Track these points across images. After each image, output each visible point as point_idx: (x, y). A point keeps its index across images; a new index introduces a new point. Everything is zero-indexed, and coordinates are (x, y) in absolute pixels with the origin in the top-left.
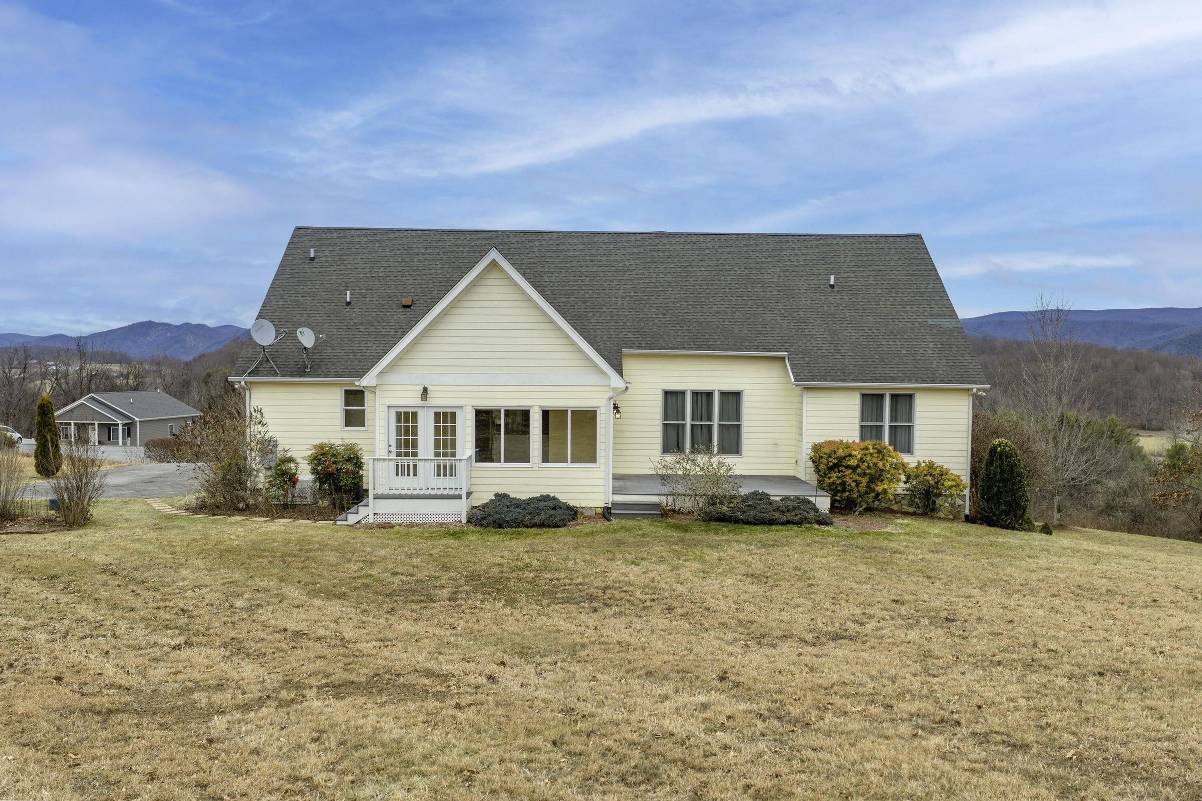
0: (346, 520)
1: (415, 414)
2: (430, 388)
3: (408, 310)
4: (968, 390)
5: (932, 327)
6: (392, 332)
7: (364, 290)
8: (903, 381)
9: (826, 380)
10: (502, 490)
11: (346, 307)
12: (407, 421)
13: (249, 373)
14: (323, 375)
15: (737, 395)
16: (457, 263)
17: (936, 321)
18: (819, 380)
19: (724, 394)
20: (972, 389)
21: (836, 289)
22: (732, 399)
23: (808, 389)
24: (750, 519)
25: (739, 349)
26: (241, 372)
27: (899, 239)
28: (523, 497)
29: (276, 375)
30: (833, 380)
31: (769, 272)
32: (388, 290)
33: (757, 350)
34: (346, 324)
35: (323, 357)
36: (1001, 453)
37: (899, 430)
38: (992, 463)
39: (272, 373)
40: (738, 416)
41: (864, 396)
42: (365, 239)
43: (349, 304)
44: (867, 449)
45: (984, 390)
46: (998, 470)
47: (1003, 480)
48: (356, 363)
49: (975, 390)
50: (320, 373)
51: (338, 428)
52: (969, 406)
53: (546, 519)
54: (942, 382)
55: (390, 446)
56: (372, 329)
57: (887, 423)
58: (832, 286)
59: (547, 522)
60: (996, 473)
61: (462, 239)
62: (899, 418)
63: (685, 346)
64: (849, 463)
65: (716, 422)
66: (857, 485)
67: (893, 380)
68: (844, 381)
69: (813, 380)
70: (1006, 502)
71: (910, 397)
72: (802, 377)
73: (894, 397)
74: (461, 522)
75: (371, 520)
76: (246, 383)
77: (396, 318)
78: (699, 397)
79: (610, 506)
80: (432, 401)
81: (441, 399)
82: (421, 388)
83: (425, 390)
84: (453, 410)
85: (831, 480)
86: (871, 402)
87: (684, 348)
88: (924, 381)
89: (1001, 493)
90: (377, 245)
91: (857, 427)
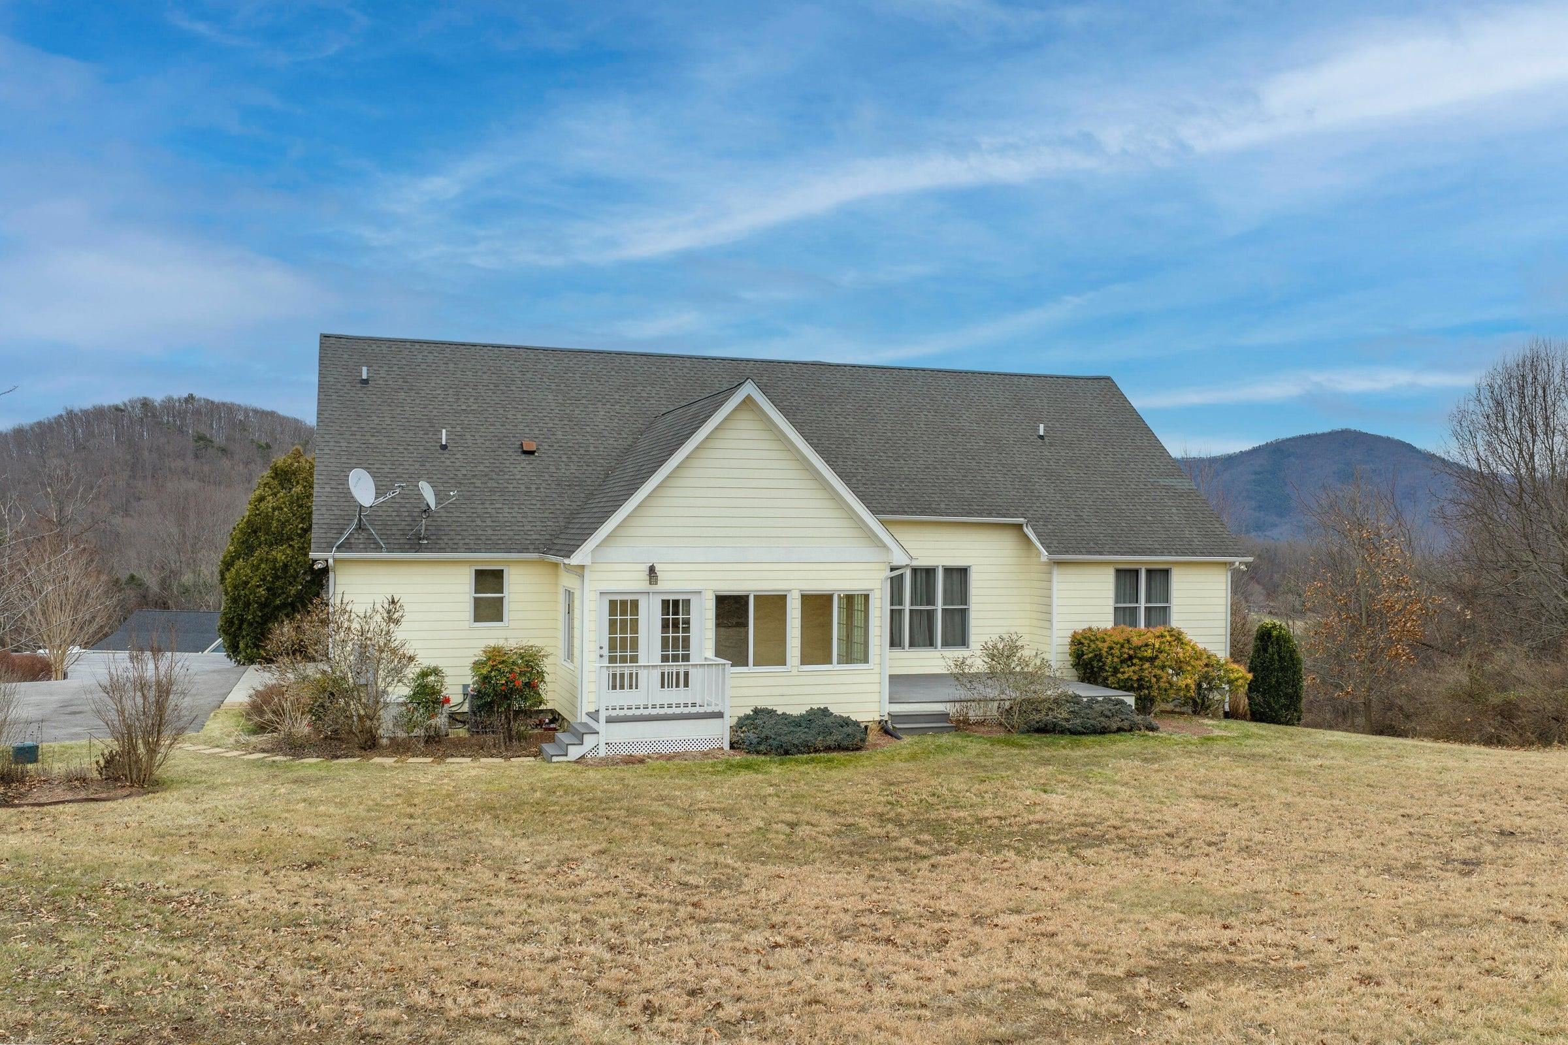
0: (566, 755)
1: (635, 604)
2: (658, 568)
3: (532, 457)
4: (1225, 563)
5: (1167, 488)
6: (523, 488)
7: (458, 429)
8: (1162, 554)
9: (1081, 553)
10: (762, 703)
11: (441, 451)
12: (624, 613)
13: (338, 548)
14: (448, 550)
15: (963, 572)
16: (572, 394)
17: (1168, 481)
18: (1074, 553)
19: (948, 571)
20: (1232, 563)
21: (1046, 440)
22: (959, 576)
23: (1059, 563)
24: (1080, 729)
25: (968, 514)
26: (324, 545)
27: (1090, 381)
28: (796, 711)
29: (378, 548)
30: (1089, 553)
31: (965, 417)
32: (492, 429)
33: (990, 515)
34: (452, 476)
35: (439, 523)
36: (1278, 638)
37: (1153, 612)
38: (1265, 650)
39: (372, 546)
40: (964, 599)
41: (1118, 571)
42: (431, 357)
43: (444, 447)
44: (1162, 636)
45: (1246, 564)
46: (1276, 657)
47: (1282, 669)
48: (490, 532)
49: (1237, 564)
50: (443, 546)
51: (466, 625)
52: (1227, 582)
53: (843, 739)
54: (1203, 554)
55: (601, 648)
56: (491, 484)
57: (1142, 604)
58: (1041, 437)
59: (845, 743)
60: (1273, 660)
61: (566, 360)
62: (1153, 597)
63: (906, 509)
64: (1145, 654)
65: (939, 605)
66: (1158, 680)
67: (1152, 552)
68: (1101, 553)
69: (1067, 552)
70: (1286, 694)
71: (1166, 573)
72: (1054, 549)
73: (1149, 571)
74: (722, 748)
75: (602, 752)
76: (335, 560)
77: (519, 469)
78: (919, 573)
79: (886, 718)
80: (662, 585)
81: (672, 583)
82: (646, 568)
83: (652, 570)
84: (685, 597)
85: (1126, 676)
86: (1126, 578)
87: (905, 513)
88: (1184, 554)
89: (1279, 684)
90: (451, 366)
91: (1112, 610)
